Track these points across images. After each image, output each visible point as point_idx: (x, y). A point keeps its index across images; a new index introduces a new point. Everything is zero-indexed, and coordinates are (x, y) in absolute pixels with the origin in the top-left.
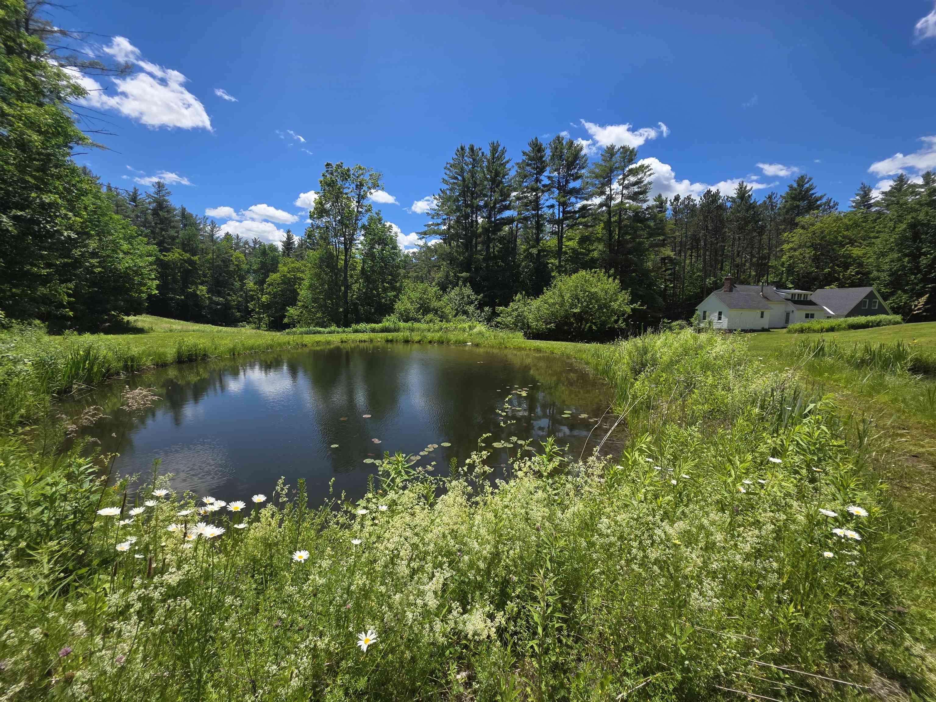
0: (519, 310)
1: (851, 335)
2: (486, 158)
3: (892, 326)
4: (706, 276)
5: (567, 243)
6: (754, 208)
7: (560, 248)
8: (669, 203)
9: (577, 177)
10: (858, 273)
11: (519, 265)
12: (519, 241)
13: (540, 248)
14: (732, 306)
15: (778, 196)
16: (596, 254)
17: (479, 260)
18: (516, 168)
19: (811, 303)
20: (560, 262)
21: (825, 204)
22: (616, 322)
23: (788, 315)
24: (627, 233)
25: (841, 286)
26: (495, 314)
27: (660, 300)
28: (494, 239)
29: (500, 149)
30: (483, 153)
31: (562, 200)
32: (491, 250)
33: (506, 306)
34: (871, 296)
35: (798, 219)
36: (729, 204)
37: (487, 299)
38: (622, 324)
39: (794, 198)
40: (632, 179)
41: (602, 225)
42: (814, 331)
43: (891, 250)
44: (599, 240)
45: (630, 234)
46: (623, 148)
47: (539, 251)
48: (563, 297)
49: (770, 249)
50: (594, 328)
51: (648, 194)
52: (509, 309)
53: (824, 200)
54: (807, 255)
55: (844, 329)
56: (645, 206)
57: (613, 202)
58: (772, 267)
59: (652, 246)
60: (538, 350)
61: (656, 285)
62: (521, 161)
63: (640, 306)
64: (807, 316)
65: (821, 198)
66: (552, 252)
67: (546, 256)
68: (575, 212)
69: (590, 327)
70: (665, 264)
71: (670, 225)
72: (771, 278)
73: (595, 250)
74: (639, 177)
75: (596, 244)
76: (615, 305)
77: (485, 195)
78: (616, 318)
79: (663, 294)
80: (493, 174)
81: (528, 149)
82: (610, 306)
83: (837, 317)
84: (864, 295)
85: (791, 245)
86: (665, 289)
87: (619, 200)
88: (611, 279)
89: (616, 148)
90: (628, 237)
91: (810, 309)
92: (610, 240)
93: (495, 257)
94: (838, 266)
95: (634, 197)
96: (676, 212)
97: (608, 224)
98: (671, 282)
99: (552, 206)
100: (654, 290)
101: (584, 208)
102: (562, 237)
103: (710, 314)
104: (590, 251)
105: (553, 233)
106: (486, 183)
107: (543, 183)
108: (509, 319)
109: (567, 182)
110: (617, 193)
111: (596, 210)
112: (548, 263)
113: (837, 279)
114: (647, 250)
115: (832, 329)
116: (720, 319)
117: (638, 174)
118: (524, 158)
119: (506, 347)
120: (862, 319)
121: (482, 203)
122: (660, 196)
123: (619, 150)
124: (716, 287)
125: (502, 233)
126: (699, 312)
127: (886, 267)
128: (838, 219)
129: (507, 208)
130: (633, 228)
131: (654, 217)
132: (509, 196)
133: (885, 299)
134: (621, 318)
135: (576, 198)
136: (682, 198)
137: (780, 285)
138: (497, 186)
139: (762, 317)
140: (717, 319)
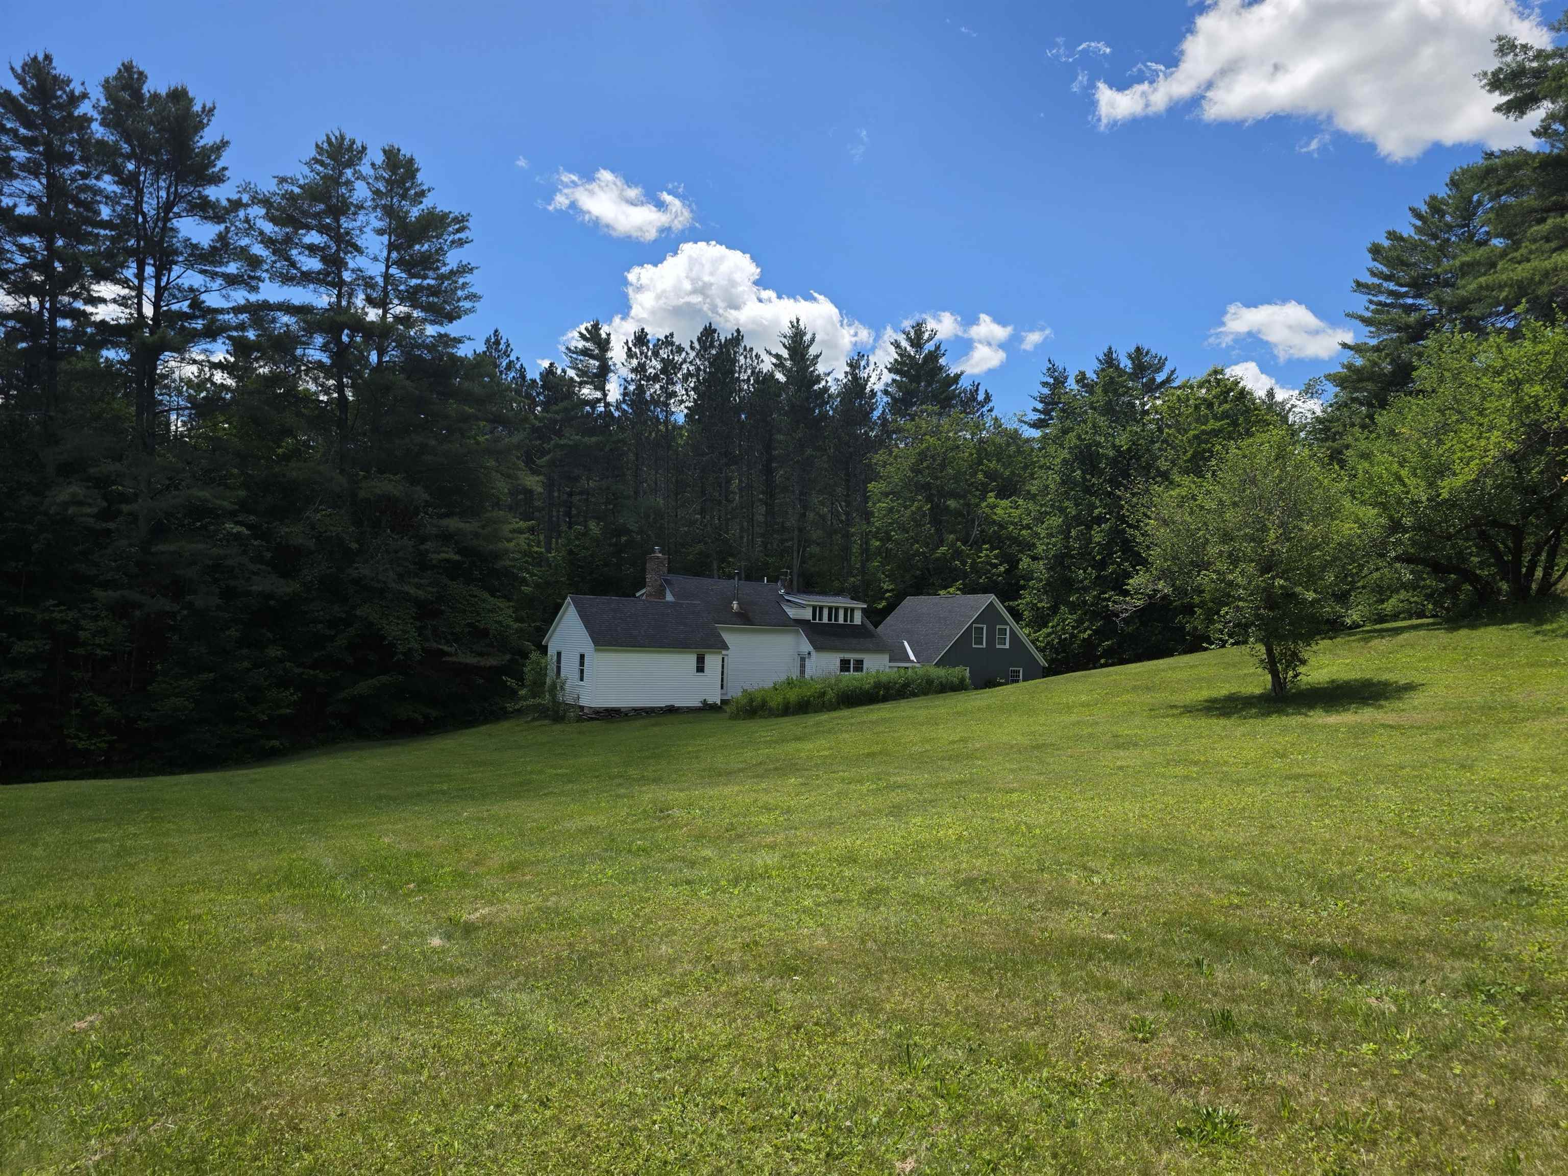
14: (608, 638)
19: (861, 633)
23: (803, 663)
34: (989, 615)
64: (845, 666)
65: (959, 378)
84: (975, 614)
91: (849, 648)
103: (567, 661)
116: (582, 676)
126: (549, 657)
139: (700, 669)
140: (577, 675)
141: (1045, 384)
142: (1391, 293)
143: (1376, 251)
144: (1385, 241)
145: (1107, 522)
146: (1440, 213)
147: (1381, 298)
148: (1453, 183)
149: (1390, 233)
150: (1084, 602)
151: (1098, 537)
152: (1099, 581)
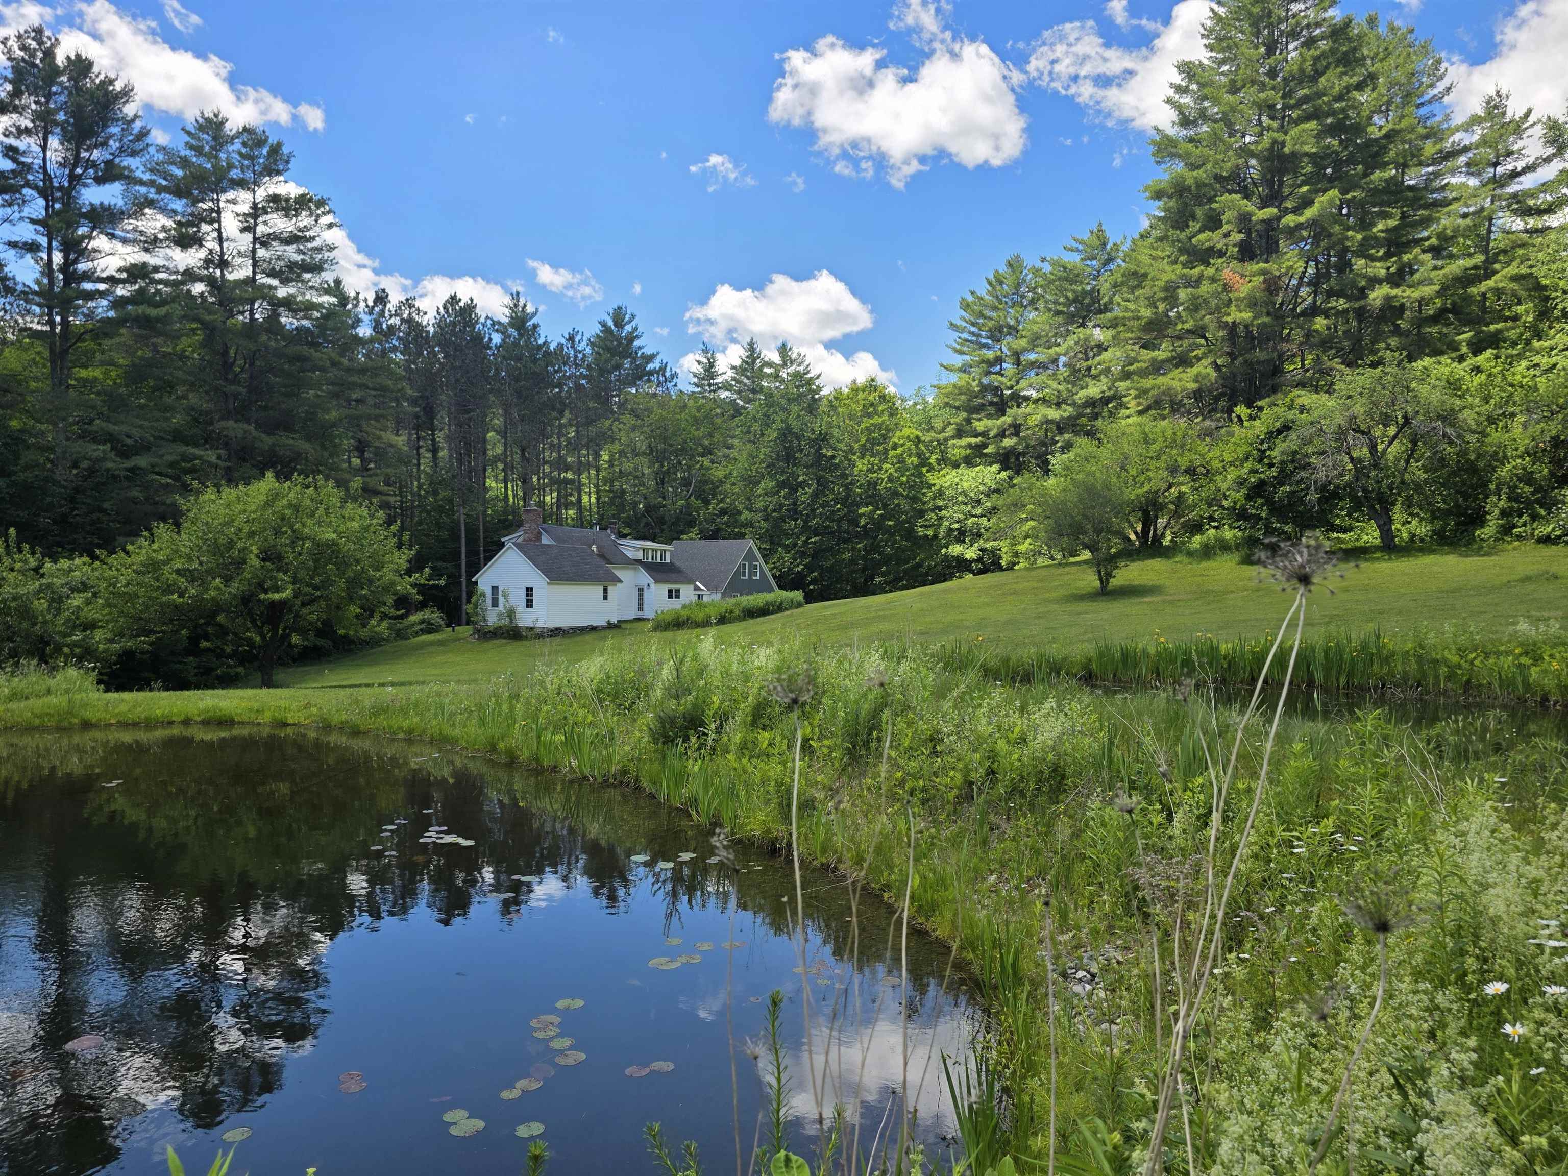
6: (544, 354)
10: (723, 512)
14: (553, 574)
15: (585, 341)
19: (673, 569)
21: (659, 371)
23: (641, 592)
34: (748, 555)
36: (496, 337)
39: (611, 350)
40: (278, 223)
42: (698, 625)
43: (762, 474)
53: (656, 364)
55: (738, 619)
64: (670, 594)
65: (651, 358)
83: (711, 595)
84: (742, 555)
91: (671, 580)
94: (692, 495)
96: (380, 330)
103: (509, 593)
109: (76, 181)
110: (240, 254)
113: (697, 522)
115: (722, 620)
116: (532, 603)
117: (296, 215)
120: (758, 600)
123: (239, 134)
126: (482, 590)
127: (758, 504)
128: (681, 404)
135: (111, 236)
136: (392, 303)
139: (605, 598)
140: (524, 603)
142: (973, 334)
143: (965, 306)
144: (970, 299)
145: (809, 486)
146: (1001, 283)
147: (965, 336)
148: (1010, 265)
149: (973, 293)
150: (795, 545)
151: (804, 496)
152: (806, 528)
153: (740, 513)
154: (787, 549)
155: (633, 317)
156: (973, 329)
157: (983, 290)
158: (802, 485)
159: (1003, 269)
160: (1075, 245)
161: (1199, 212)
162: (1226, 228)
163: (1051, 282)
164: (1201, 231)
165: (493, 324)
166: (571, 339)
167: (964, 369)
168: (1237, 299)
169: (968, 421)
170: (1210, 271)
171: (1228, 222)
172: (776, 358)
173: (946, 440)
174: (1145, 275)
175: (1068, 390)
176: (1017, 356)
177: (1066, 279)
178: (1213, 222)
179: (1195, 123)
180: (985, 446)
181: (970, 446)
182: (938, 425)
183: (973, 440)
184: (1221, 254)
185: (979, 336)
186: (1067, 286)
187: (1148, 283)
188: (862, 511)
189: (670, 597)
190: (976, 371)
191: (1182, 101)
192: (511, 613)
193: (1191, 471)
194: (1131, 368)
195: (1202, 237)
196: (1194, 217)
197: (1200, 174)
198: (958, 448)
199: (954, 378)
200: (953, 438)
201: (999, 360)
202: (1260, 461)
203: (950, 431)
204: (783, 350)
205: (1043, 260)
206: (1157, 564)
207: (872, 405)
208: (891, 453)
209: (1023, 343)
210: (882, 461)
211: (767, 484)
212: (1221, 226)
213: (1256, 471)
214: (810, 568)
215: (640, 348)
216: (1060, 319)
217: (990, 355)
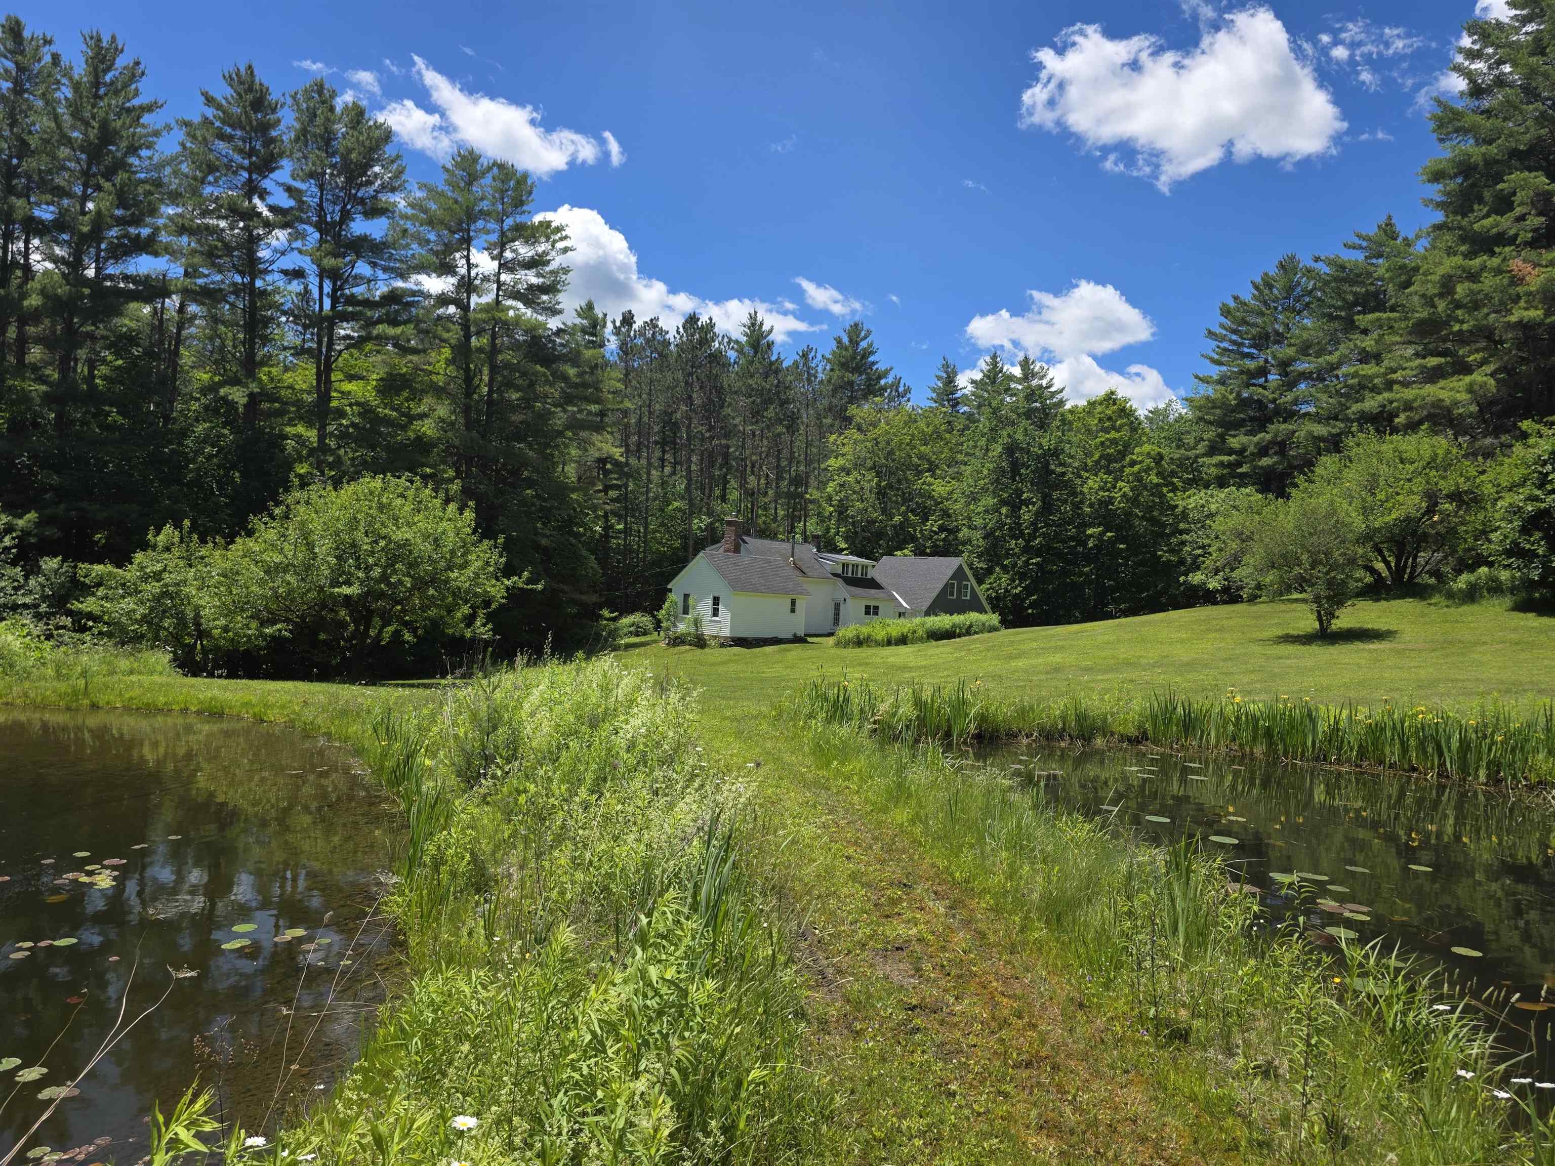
0: (167, 578)
1: (931, 652)
2: (67, 74)
3: (986, 635)
4: (693, 510)
5: (347, 387)
6: (777, 372)
7: (324, 396)
8: (610, 326)
9: (374, 211)
10: (942, 529)
11: (184, 433)
12: (187, 358)
13: (254, 388)
14: (739, 585)
15: (819, 357)
16: (428, 428)
17: (25, 398)
18: (180, 134)
19: (873, 584)
20: (321, 437)
21: (892, 386)
22: (470, 620)
23: (837, 607)
24: (509, 384)
25: (920, 552)
26: (77, 588)
27: (592, 561)
28: (91, 336)
29: (122, 62)
30: (56, 58)
31: (329, 262)
32: (82, 369)
33: (122, 559)
34: (959, 574)
35: (852, 410)
36: (732, 355)
37: (51, 532)
38: (482, 630)
39: (844, 366)
40: (525, 251)
41: (447, 352)
42: (879, 644)
43: (985, 490)
44: (439, 392)
45: (518, 389)
46: (501, 166)
47: (251, 395)
48: (310, 546)
49: (808, 463)
50: (408, 636)
51: (560, 297)
52: (130, 573)
53: (890, 380)
54: (867, 486)
55: (921, 640)
56: (554, 323)
57: (474, 300)
58: (811, 502)
59: (575, 425)
60: (214, 713)
61: (583, 525)
62: (197, 119)
63: (528, 582)
64: (868, 610)
65: (886, 373)
66: (299, 403)
67: (280, 413)
68: (368, 303)
69: (397, 634)
70: (606, 473)
71: (612, 380)
72: (812, 526)
73: (423, 416)
74: (541, 248)
75: (428, 401)
76: (460, 579)
77: (61, 192)
78: (466, 610)
79: (600, 546)
80: (93, 134)
81: (223, 92)
82: (447, 581)
83: (914, 613)
84: (950, 573)
85: (841, 462)
86: (606, 536)
87: (488, 298)
88: (452, 507)
89: (484, 162)
90: (515, 396)
91: (871, 597)
92: (468, 395)
93: (93, 396)
94: (912, 511)
95: (529, 296)
96: (625, 349)
97: (462, 352)
98: (620, 518)
99: (298, 274)
100: (577, 535)
101: (393, 297)
102: (328, 369)
103: (697, 601)
104: (411, 418)
105: (299, 352)
106: (64, 152)
107: (271, 200)
108: (128, 604)
109: (346, 216)
110: (486, 279)
111: (429, 311)
112: (286, 437)
113: (913, 539)
114: (560, 434)
115: (903, 640)
116: (715, 613)
117: (537, 241)
118: (210, 112)
119: (94, 707)
120: (944, 621)
121: (46, 213)
122: (590, 306)
123: (490, 169)
124: (712, 538)
125: (125, 323)
126: (674, 597)
127: (978, 522)
128: (911, 420)
129: (148, 246)
130: (524, 374)
131: (574, 358)
132: (153, 211)
133: (980, 582)
134: (481, 613)
135: (374, 265)
136: (638, 324)
137: (827, 545)
138: (109, 175)
139: (793, 611)
140: (710, 612)
141: (939, 378)
142: (1234, 342)
143: (1226, 312)
144: (1232, 304)
145: (1034, 504)
146: (1271, 287)
147: (1225, 345)
148: (1282, 266)
149: (1236, 298)
150: (1014, 565)
151: (1026, 515)
152: (1026, 549)
153: (958, 530)
154: (1005, 568)
155: (869, 333)
156: (1234, 337)
157: (1248, 295)
158: (1027, 503)
159: (1273, 271)
160: (1357, 241)
161: (1487, 195)
162: (1519, 211)
163: (1326, 283)
164: (1487, 216)
165: (729, 343)
166: (805, 355)
167: (1222, 382)
168: (1529, 294)
169: (1222, 437)
170: (1495, 261)
171: (1522, 204)
172: (1017, 371)
173: (1197, 457)
174: (1416, 269)
175: (1340, 403)
176: (1284, 365)
177: (1344, 280)
178: (1504, 204)
179: (1488, 91)
180: (1239, 464)
181: (1221, 464)
182: (1189, 440)
183: (1225, 458)
184: (1512, 241)
185: (1242, 345)
186: (1346, 287)
187: (1418, 278)
188: (1089, 531)
189: (867, 613)
190: (1234, 383)
191: (1473, 67)
192: (697, 622)
193: (1456, 496)
194: (1394, 376)
195: (1487, 222)
196: (1481, 200)
197: (1493, 149)
198: (1211, 465)
199: (1210, 391)
200: (1204, 455)
201: (1263, 372)
202: (1541, 486)
203: (1201, 448)
204: (1025, 364)
205: (1317, 259)
206: (1407, 606)
207: (1110, 419)
208: (1127, 470)
209: (1291, 352)
210: (1116, 480)
211: (989, 501)
212: (1512, 209)
213: (1536, 499)
214: (1028, 591)
215: (874, 363)
216: (1336, 325)
217: (1251, 365)
